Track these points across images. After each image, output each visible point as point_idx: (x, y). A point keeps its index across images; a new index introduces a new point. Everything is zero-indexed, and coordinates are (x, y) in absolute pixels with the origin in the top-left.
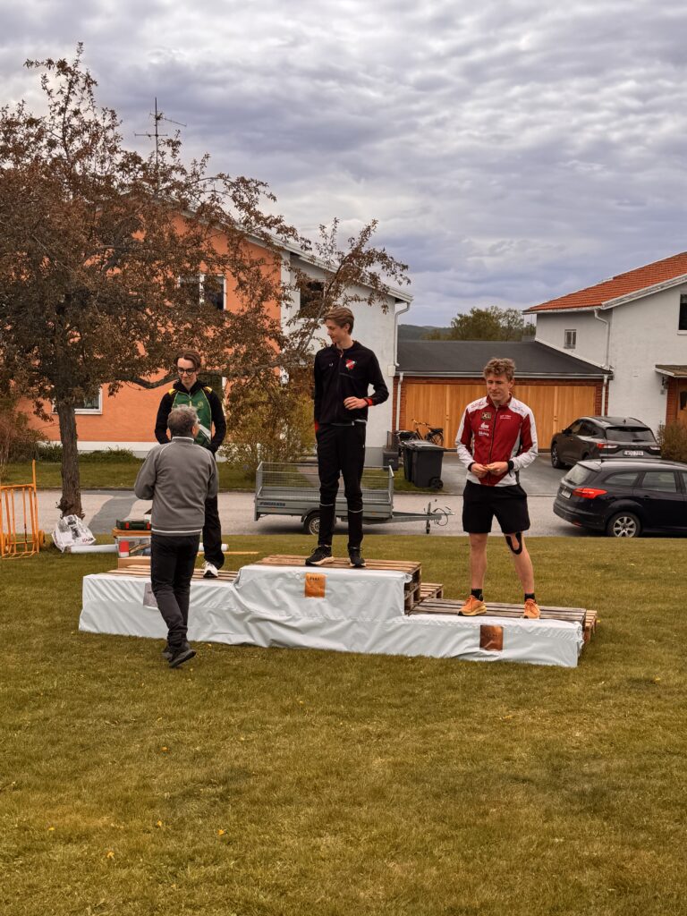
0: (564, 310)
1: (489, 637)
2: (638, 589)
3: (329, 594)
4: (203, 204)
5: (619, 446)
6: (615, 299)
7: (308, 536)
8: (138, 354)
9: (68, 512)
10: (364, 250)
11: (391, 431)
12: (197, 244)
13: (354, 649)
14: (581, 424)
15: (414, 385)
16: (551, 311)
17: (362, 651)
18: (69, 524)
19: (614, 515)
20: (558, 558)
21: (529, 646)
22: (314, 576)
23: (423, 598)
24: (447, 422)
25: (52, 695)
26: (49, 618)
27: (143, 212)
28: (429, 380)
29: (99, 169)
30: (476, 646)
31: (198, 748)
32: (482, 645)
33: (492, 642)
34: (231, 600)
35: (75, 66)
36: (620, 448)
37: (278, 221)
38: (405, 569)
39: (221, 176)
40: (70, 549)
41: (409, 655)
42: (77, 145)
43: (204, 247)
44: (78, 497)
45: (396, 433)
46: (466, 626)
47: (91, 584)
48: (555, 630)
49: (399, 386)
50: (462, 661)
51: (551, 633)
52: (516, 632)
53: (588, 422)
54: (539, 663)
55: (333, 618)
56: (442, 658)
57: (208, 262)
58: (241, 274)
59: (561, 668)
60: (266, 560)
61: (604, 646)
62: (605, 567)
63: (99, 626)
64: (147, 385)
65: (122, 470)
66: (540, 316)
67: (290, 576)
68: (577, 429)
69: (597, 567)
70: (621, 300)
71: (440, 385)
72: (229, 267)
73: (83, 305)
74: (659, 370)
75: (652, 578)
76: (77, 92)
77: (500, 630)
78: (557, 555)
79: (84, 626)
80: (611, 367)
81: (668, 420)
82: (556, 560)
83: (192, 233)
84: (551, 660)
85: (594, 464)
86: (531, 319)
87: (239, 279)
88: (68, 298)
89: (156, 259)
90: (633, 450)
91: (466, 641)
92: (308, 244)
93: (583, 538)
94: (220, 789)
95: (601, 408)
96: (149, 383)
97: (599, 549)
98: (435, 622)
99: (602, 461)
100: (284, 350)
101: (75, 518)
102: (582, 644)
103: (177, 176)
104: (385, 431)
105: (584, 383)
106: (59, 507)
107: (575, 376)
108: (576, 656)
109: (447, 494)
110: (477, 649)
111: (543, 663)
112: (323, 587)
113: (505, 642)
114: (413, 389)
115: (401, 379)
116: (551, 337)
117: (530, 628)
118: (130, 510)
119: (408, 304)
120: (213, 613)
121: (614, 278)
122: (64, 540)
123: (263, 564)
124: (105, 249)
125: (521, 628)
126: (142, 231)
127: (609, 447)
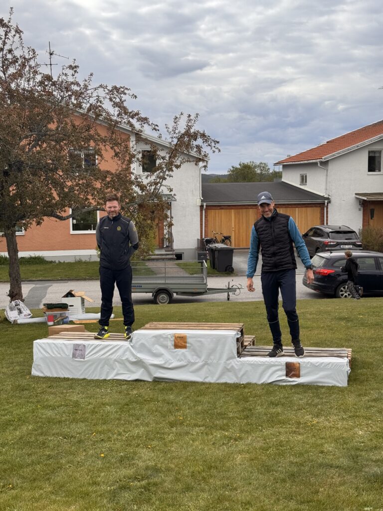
0: (299, 163)
1: (291, 370)
2: (371, 333)
3: (190, 347)
4: (91, 105)
5: (337, 242)
6: (329, 155)
7: (158, 305)
8: (55, 200)
9: (14, 298)
10: (192, 131)
11: (199, 238)
12: (88, 130)
13: (207, 380)
14: (314, 230)
15: (213, 210)
16: (291, 163)
17: (212, 381)
18: (16, 305)
19: (339, 285)
20: (316, 314)
21: (317, 374)
22: (180, 336)
23: (246, 346)
24: (233, 232)
25: (22, 420)
26: (11, 368)
27: (55, 111)
28: (220, 207)
29: (26, 86)
30: (283, 376)
31: (122, 454)
32: (287, 375)
33: (293, 373)
34: (128, 353)
35: (9, 22)
36: (338, 244)
37: (137, 114)
38: (235, 328)
39: (101, 86)
40: (17, 321)
41: (241, 383)
42: (12, 70)
43: (92, 132)
44: (20, 288)
45: (203, 239)
46: (276, 363)
47: (38, 346)
48: (333, 364)
49: (204, 212)
50: (276, 385)
51: (330, 365)
52: (308, 366)
53: (318, 229)
54: (324, 385)
55: (193, 361)
56: (262, 384)
57: (95, 141)
58: (116, 148)
59: (338, 387)
60: (147, 326)
61: (359, 371)
62: (345, 319)
63: (44, 372)
64: (61, 218)
65: (39, 268)
66: (284, 166)
67: (164, 336)
68: (311, 233)
69: (341, 319)
70: (334, 155)
71: (228, 210)
72: (108, 144)
73: (19, 170)
74: (358, 196)
75: (376, 325)
76: (10, 37)
77: (298, 365)
78: (314, 312)
79: (34, 372)
80: (329, 195)
81: (363, 225)
82: (315, 316)
83: (85, 123)
84: (331, 382)
85: (326, 255)
86: (279, 168)
87: (115, 151)
88: (10, 166)
89: (64, 140)
90: (346, 245)
91: (277, 372)
92: (156, 127)
93: (323, 300)
94: (144, 483)
95: (324, 220)
96: (62, 217)
97: (338, 307)
98: (257, 362)
99: (331, 253)
100: (144, 193)
101: (19, 302)
102: (349, 372)
103: (75, 88)
104: (196, 238)
105: (313, 205)
106: (8, 295)
107: (308, 201)
108: (346, 379)
109: (237, 276)
110: (284, 378)
111: (326, 385)
112: (186, 342)
113: (302, 373)
114: (212, 213)
115: (205, 207)
116: (292, 178)
117: (317, 363)
118: (46, 293)
119: (207, 162)
120: (117, 361)
121: (327, 142)
122: (12, 316)
123: (146, 329)
124: (32, 135)
125: (311, 363)
126: (54, 122)
127: (332, 243)
